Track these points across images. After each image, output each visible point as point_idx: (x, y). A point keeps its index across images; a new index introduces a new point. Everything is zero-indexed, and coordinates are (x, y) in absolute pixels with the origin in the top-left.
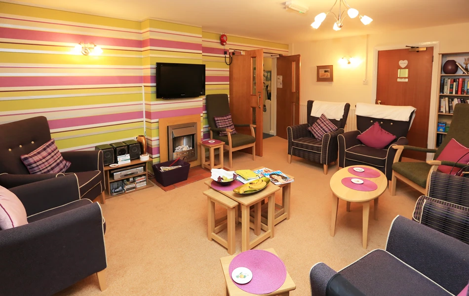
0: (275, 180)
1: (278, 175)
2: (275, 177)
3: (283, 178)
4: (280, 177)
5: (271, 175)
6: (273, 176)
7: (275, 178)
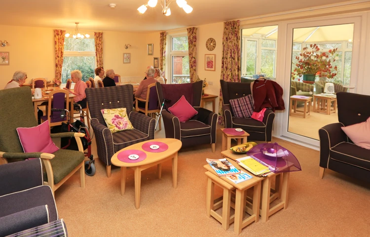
0: (225, 163)
1: (220, 168)
2: (224, 167)
3: (215, 165)
4: (219, 166)
5: (229, 169)
6: (226, 168)
7: (224, 165)
